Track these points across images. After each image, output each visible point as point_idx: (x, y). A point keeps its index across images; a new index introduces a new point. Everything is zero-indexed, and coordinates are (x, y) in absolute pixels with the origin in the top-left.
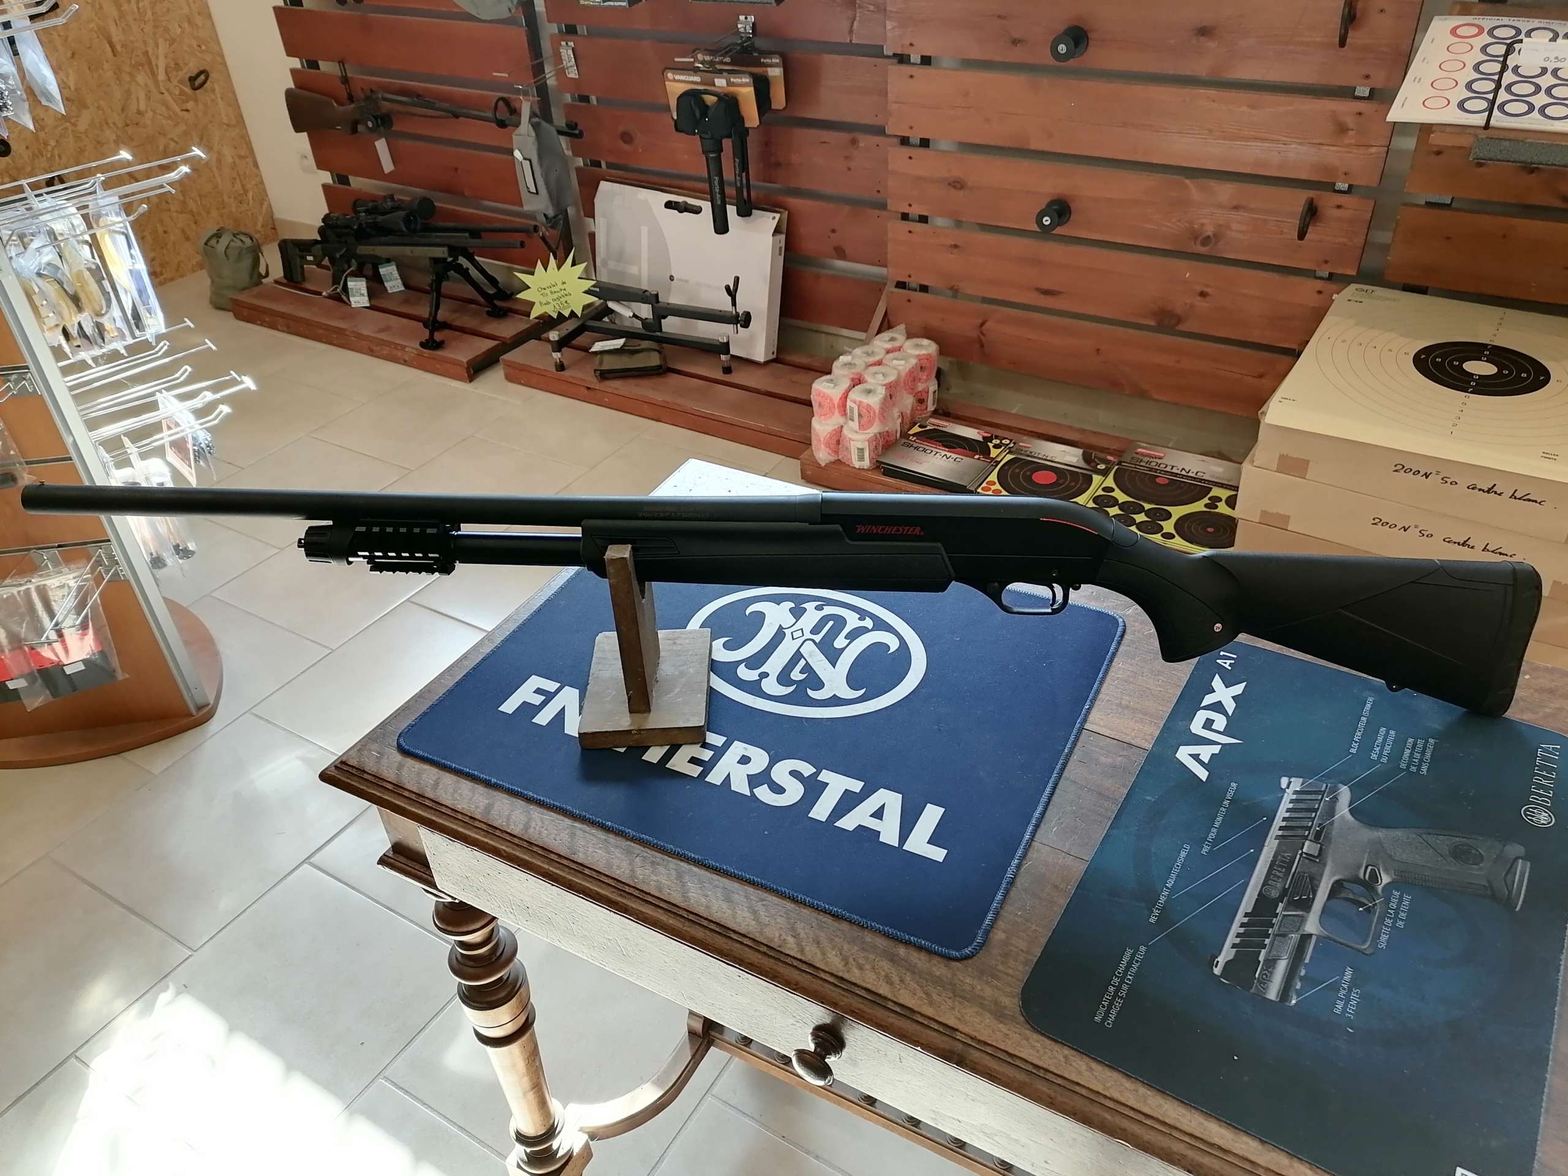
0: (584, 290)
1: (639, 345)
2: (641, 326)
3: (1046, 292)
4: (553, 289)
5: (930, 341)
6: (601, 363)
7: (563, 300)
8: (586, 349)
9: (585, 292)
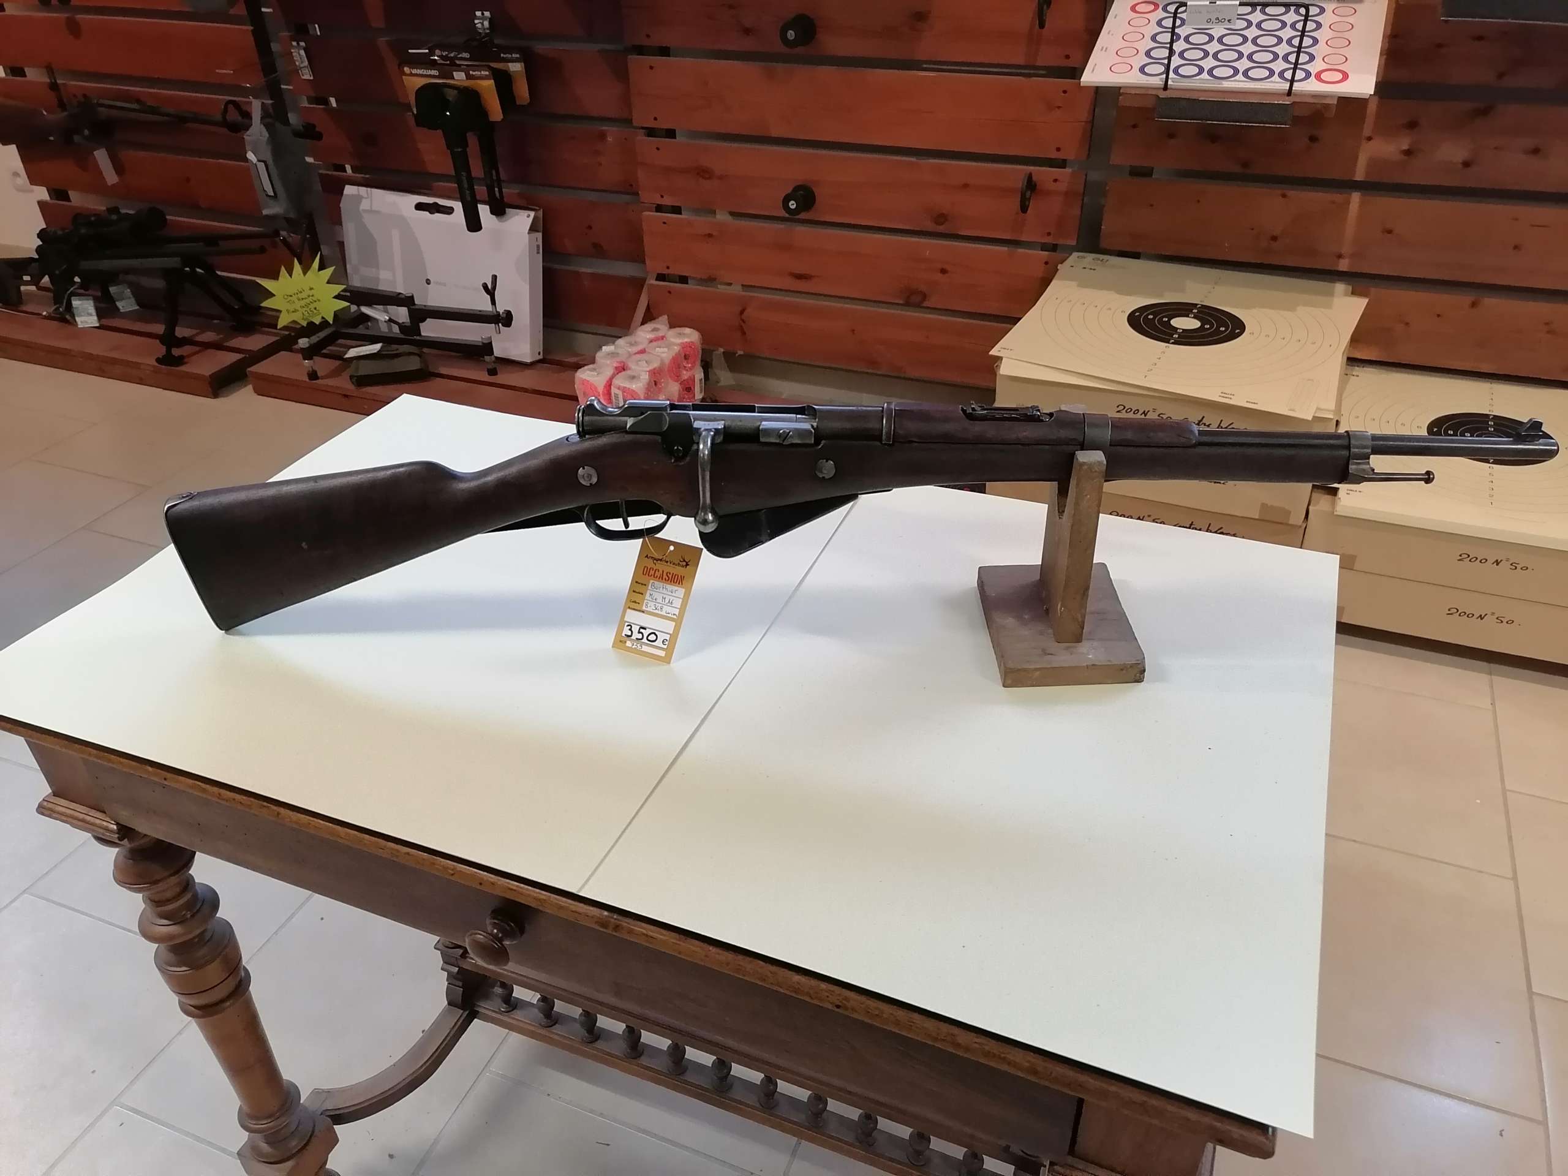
0: (333, 296)
1: (397, 349)
2: (398, 332)
3: (800, 277)
4: (300, 296)
5: (692, 330)
6: (357, 369)
7: (312, 306)
8: (339, 357)
9: (336, 297)
